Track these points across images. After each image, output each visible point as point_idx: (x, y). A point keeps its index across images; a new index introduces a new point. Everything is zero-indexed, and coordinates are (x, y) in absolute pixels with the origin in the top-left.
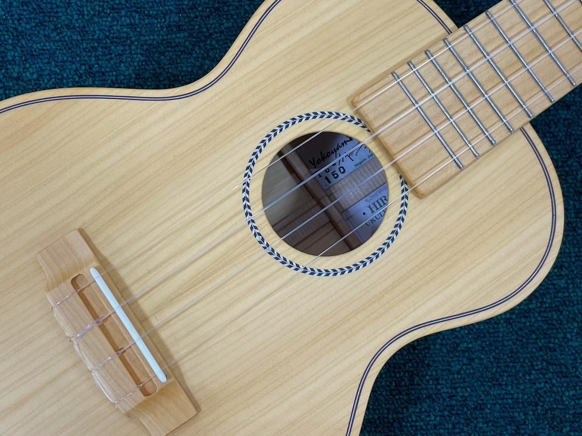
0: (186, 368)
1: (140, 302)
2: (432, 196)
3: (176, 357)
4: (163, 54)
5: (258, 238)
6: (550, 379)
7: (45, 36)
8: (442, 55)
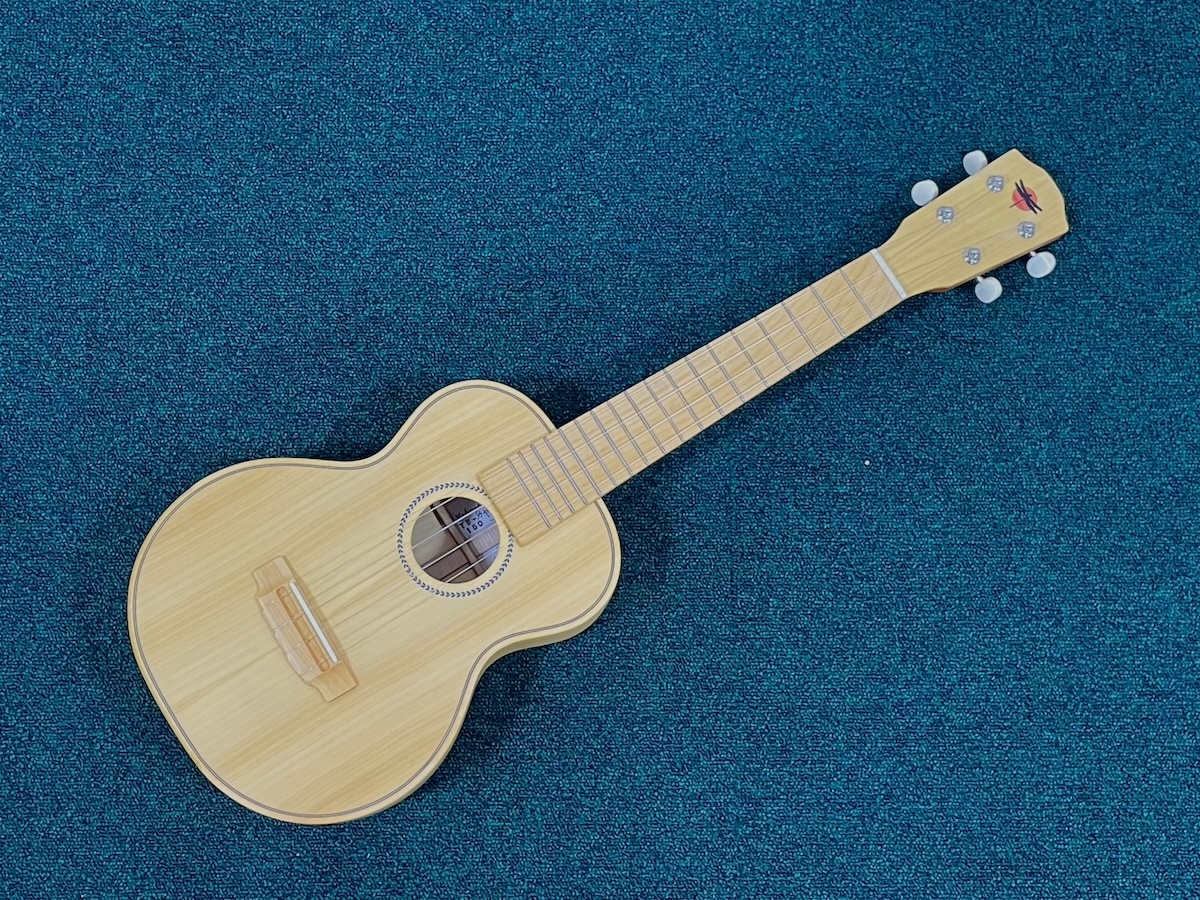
0: (350, 655)
1: (322, 608)
2: (528, 547)
3: (345, 647)
4: (347, 426)
5: (407, 569)
6: (627, 691)
7: (258, 408)
8: (543, 450)
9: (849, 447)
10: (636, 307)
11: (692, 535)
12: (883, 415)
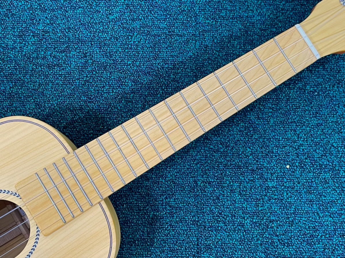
2: (52, 235)
8: (61, 166)
9: (276, 156)
10: (138, 64)
11: (172, 214)
12: (298, 134)
